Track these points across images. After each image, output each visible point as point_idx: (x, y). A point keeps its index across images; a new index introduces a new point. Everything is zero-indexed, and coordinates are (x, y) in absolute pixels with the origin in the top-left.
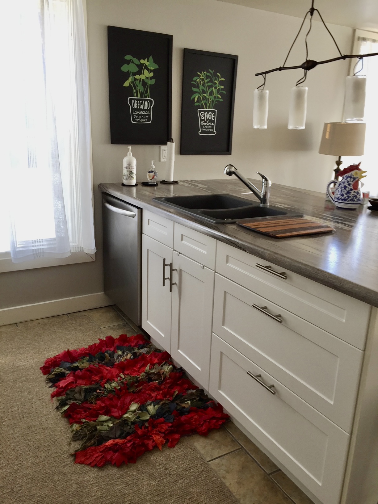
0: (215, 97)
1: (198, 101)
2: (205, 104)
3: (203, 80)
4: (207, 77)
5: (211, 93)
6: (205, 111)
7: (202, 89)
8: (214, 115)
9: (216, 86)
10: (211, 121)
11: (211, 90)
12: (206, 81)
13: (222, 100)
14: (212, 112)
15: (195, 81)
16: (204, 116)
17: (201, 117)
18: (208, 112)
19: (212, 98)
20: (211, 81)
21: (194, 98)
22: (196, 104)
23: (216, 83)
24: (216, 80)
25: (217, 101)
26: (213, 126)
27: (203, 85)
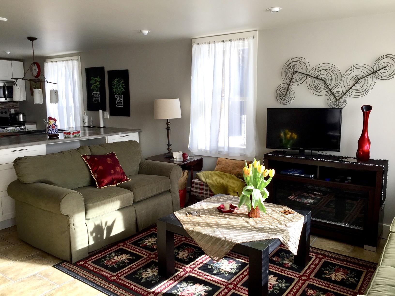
0: (121, 89)
1: (115, 92)
2: (118, 93)
3: (116, 82)
4: (118, 81)
5: (120, 88)
6: (118, 96)
7: (116, 87)
8: (122, 98)
9: (121, 84)
10: (121, 100)
11: (119, 86)
12: (117, 83)
13: (124, 91)
14: (121, 96)
15: (113, 83)
16: (118, 98)
17: (117, 99)
18: (119, 96)
19: (120, 90)
20: (119, 83)
21: (114, 91)
22: (115, 93)
23: (121, 83)
24: (121, 82)
25: (122, 91)
26: (122, 103)
27: (116, 85)
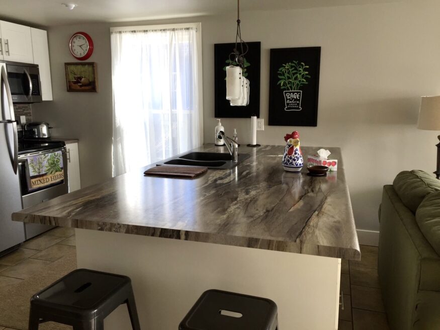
0: (300, 81)
1: (283, 85)
2: (291, 87)
3: (288, 69)
4: (292, 67)
5: (296, 79)
6: (290, 93)
7: (287, 76)
8: (300, 95)
9: (300, 72)
10: (296, 100)
11: (295, 76)
12: (290, 70)
13: (307, 83)
14: (297, 93)
15: (281, 71)
16: (290, 96)
17: (286, 97)
18: (293, 93)
19: (297, 82)
20: (296, 69)
21: (280, 84)
22: (282, 88)
24: (300, 68)
25: (301, 84)
26: (298, 104)
27: (288, 73)
